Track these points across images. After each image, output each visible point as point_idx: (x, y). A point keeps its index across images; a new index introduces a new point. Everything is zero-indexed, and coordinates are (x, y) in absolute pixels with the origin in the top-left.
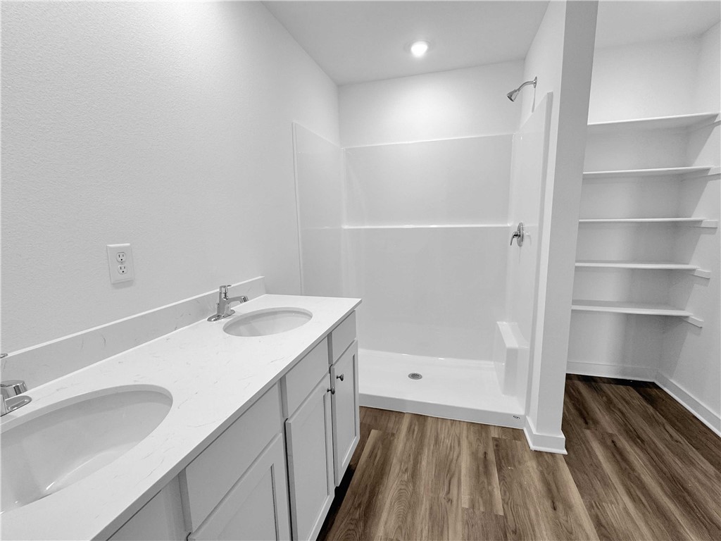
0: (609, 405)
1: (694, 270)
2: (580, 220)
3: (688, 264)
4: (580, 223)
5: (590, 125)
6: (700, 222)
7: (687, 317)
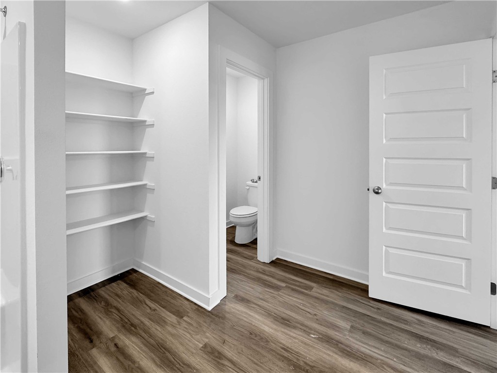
0: (108, 308)
1: (146, 185)
2: (67, 153)
3: (142, 181)
4: (67, 155)
5: (67, 73)
6: (146, 153)
7: (146, 216)
